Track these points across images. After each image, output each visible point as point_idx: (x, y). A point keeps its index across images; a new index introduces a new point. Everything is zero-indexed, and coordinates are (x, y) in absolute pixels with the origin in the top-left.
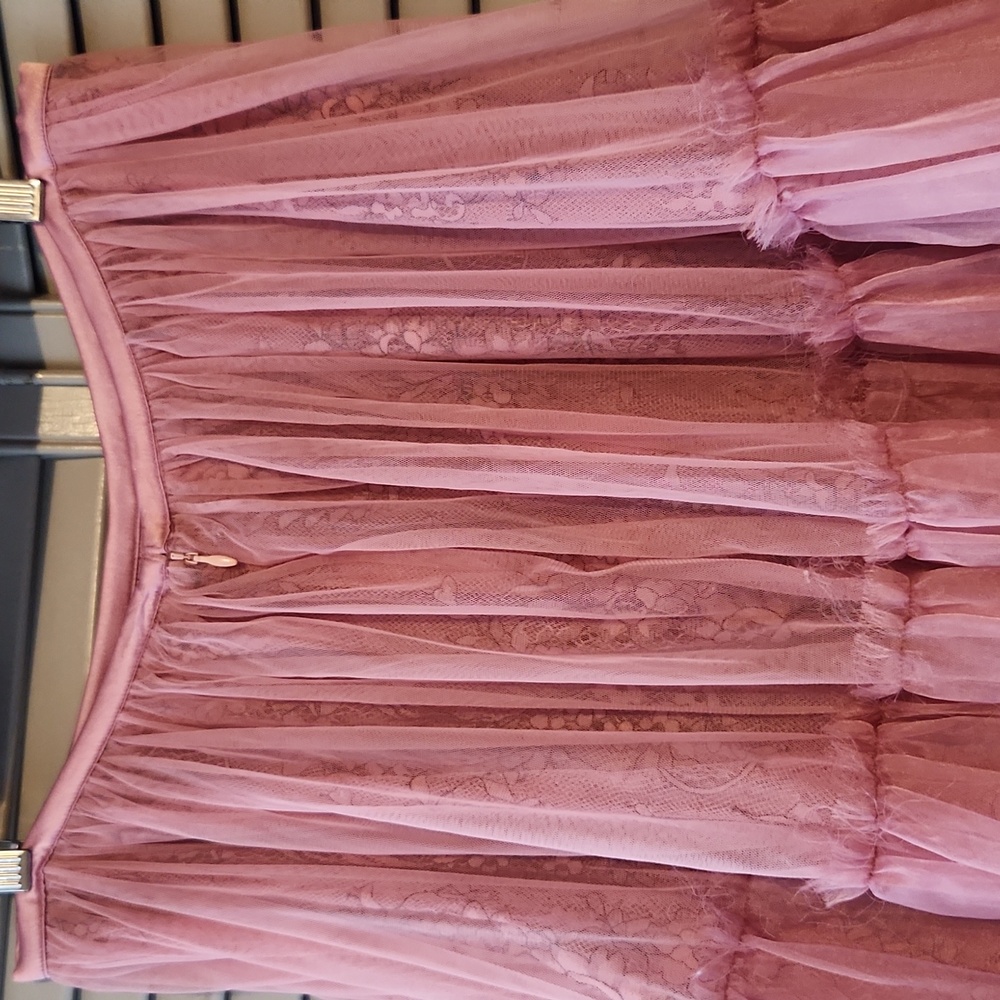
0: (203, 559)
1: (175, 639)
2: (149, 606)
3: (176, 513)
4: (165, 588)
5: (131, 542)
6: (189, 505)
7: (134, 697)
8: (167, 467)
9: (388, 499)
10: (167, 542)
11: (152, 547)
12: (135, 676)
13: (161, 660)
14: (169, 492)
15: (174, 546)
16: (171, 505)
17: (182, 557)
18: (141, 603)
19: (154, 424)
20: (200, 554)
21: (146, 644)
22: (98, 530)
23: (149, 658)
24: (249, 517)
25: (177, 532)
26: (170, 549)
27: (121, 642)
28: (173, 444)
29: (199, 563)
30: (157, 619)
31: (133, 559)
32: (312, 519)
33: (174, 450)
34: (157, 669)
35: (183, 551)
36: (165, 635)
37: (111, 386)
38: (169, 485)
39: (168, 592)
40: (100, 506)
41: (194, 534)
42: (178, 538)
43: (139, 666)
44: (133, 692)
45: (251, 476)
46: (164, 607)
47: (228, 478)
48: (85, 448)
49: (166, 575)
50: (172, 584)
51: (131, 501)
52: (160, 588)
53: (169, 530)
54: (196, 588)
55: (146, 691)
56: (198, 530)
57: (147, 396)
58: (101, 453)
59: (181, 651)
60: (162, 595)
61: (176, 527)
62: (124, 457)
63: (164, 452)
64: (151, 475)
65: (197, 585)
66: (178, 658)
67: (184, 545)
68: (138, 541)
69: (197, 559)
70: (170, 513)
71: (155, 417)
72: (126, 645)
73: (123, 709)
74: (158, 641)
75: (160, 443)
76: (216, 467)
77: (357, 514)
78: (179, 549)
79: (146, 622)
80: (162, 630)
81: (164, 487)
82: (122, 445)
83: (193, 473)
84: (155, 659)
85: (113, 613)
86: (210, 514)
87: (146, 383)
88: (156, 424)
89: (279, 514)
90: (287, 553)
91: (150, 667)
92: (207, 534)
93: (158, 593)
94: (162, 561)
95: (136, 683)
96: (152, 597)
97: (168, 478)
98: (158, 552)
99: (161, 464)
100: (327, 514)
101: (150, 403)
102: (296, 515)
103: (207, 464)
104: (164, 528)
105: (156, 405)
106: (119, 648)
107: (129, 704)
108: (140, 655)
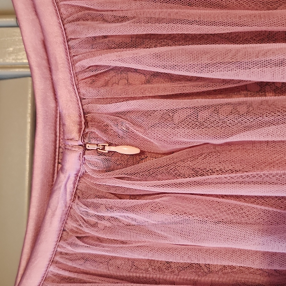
0: (113, 149)
1: (91, 211)
2: (70, 186)
3: (88, 113)
4: (82, 170)
5: (54, 136)
6: (99, 106)
7: (61, 253)
8: (80, 77)
9: (265, 96)
10: (84, 136)
11: (71, 139)
12: (61, 238)
13: (80, 225)
14: (82, 97)
15: (89, 138)
16: (85, 107)
17: (95, 147)
18: (64, 183)
19: (69, 43)
20: (110, 145)
21: (68, 214)
22: (29, 127)
23: (71, 224)
24: (147, 114)
25: (90, 127)
26: (86, 141)
27: (50, 212)
28: (85, 58)
29: (109, 152)
30: (76, 195)
31: (55, 148)
32: (204, 115)
33: (86, 63)
34: (77, 232)
35: (96, 142)
36: (84, 208)
37: (35, 17)
38: (82, 91)
39: (85, 174)
40: (29, 111)
41: (105, 129)
42: (92, 132)
43: (64, 230)
44: (59, 250)
45: (148, 82)
46: (82, 186)
47: (129, 84)
48: (17, 70)
49: (84, 161)
50: (88, 169)
51: (53, 105)
52: (79, 171)
53: (83, 126)
54: (106, 171)
55: (70, 249)
56: (107, 125)
57: (63, 21)
58: (29, 73)
59: (96, 221)
60: (80, 177)
61: (90, 123)
62: (47, 72)
63: (77, 65)
64: (69, 83)
65: (108, 170)
66: (94, 225)
67: (97, 138)
68: (58, 134)
69: (108, 149)
70: (84, 114)
71: (69, 37)
72: (53, 215)
73: (53, 262)
74: (78, 211)
75: (76, 58)
76: (119, 76)
77: (243, 109)
78: (93, 141)
79: (68, 197)
80: (81, 204)
81: (79, 93)
82: (45, 62)
83: (102, 80)
84: (75, 225)
85: (42, 189)
86: (117, 113)
87: (62, 10)
88: (71, 43)
89: (174, 111)
90: (185, 143)
91: (72, 230)
92: (115, 128)
93: (77, 175)
94: (81, 150)
95: (61, 243)
96: (72, 178)
97: (81, 85)
98: (77, 144)
99: (76, 75)
100: (216, 109)
101: (66, 26)
102: (189, 112)
103: (112, 73)
104: (80, 125)
105: (70, 27)
106: (48, 217)
107: (57, 258)
108: (64, 222)
